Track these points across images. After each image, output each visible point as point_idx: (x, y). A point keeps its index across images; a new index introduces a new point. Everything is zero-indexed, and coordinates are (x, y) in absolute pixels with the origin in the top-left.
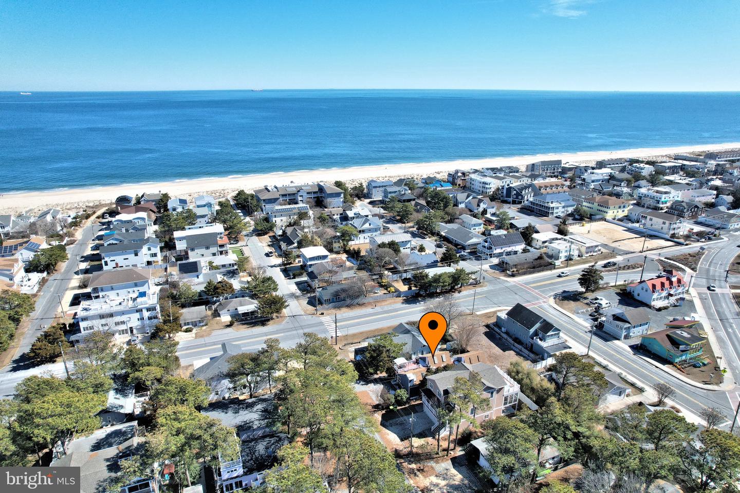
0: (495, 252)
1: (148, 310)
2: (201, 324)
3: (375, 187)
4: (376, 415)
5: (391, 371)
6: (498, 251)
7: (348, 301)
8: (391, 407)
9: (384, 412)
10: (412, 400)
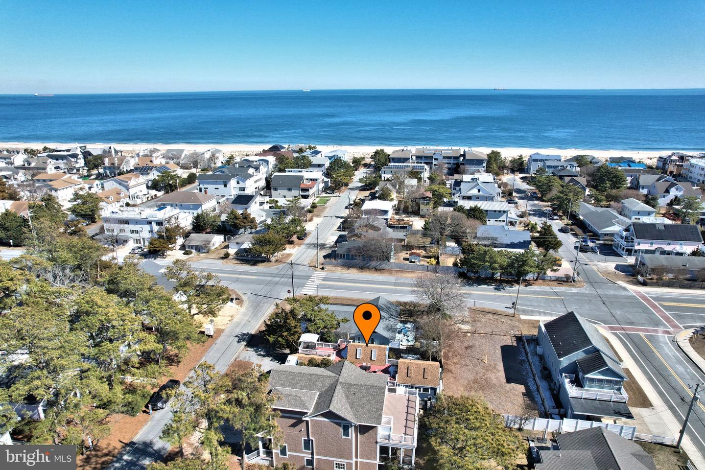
0: (637, 247)
1: (158, 224)
2: (204, 251)
6: (643, 247)
7: (362, 262)
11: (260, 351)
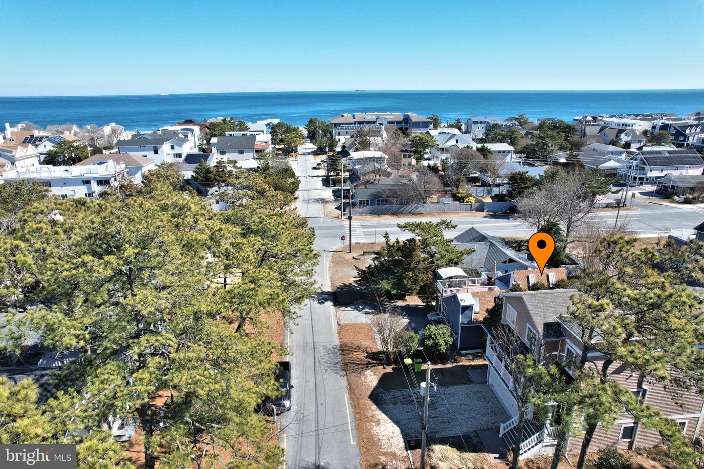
0: (649, 175)
1: (100, 182)
3: (475, 123)
4: (368, 372)
5: (428, 291)
6: (654, 174)
7: (395, 207)
8: (408, 361)
9: (389, 369)
10: (465, 355)
11: (363, 309)
